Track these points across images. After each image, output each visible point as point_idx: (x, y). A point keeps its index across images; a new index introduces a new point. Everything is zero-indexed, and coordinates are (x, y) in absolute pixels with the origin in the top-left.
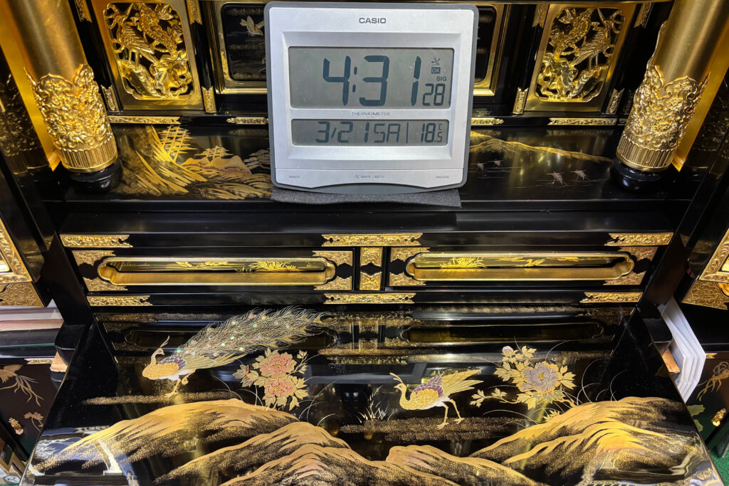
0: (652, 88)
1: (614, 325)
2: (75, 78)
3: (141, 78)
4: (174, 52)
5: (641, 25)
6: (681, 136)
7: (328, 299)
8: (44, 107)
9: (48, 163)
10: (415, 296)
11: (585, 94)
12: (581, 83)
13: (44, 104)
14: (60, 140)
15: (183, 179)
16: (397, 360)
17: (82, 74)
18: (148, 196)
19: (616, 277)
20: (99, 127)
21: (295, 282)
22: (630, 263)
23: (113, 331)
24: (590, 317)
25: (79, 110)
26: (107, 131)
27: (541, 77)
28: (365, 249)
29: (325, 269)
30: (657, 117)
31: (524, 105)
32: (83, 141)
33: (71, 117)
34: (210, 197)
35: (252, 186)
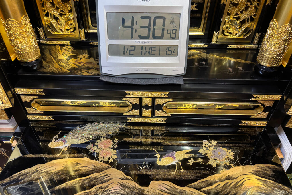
0: (273, 29)
1: (254, 135)
2: (21, 20)
3: (54, 24)
4: (67, 14)
5: (269, 4)
6: (286, 51)
7: (128, 120)
8: (8, 33)
9: (10, 57)
10: (166, 120)
11: (244, 34)
12: (242, 30)
13: (8, 32)
14: (15, 48)
15: (68, 67)
16: (159, 148)
17: (24, 19)
18: (53, 73)
19: (255, 114)
20: (31, 42)
21: (115, 111)
22: (262, 108)
23: (39, 131)
24: (244, 132)
25: (23, 34)
26: (35, 45)
27: (224, 26)
28: (144, 98)
29: (127, 106)
30: (275, 42)
31: (217, 39)
32: (25, 48)
33: (19, 38)
34: (78, 74)
35: (97, 70)
